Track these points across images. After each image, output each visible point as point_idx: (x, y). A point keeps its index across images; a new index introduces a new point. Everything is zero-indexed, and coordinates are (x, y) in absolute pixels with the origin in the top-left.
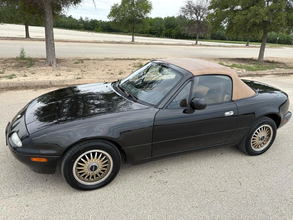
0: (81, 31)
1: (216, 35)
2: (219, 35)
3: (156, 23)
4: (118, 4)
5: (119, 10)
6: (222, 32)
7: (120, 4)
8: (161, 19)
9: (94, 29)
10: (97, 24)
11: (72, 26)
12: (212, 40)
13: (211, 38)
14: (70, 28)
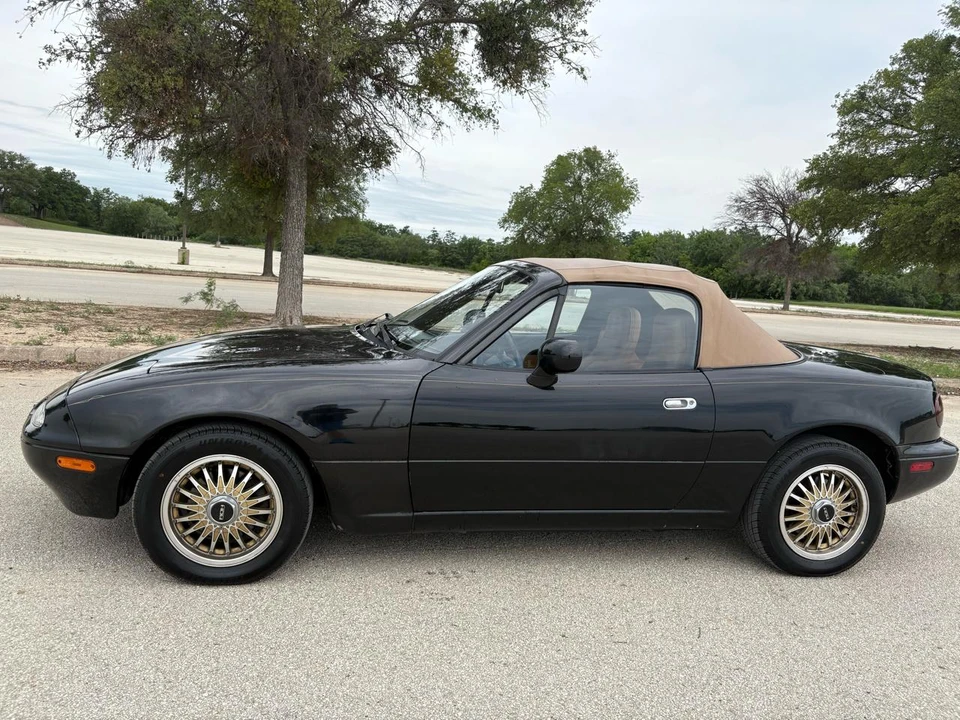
0: (431, 269)
1: (868, 287)
2: (877, 289)
3: (661, 249)
4: (531, 187)
5: (536, 203)
6: (891, 278)
7: (538, 186)
8: (679, 237)
9: (469, 263)
10: (477, 251)
11: (407, 254)
12: (853, 305)
13: (849, 298)
14: (398, 261)
